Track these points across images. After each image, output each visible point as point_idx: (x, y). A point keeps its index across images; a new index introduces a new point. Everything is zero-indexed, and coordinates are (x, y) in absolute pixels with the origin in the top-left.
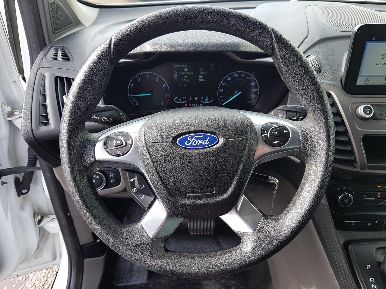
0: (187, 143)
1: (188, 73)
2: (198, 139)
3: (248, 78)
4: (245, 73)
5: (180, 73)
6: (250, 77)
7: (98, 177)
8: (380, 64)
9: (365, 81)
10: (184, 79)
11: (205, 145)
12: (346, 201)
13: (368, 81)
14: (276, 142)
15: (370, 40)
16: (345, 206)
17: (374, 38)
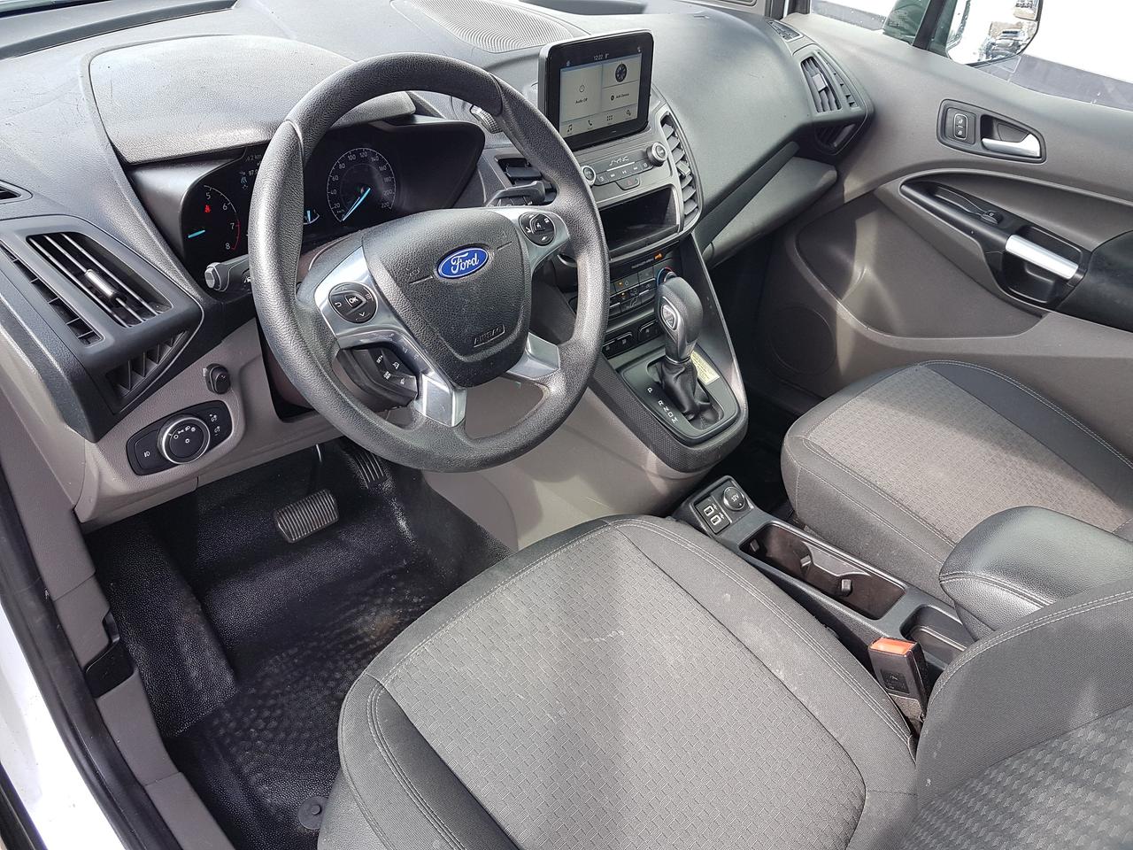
0: (454, 270)
2: (464, 259)
7: (193, 429)
8: (581, 101)
11: (476, 266)
13: (571, 130)
14: (544, 238)
15: (564, 66)
17: (568, 63)
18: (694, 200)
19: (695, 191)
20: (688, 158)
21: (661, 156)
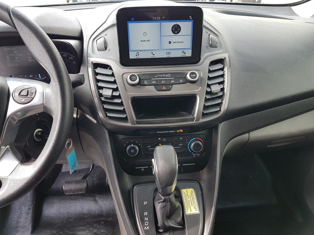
1: (18, 55)
3: (70, 58)
4: (66, 54)
5: (11, 55)
6: (71, 57)
8: (144, 41)
9: (136, 55)
10: (15, 60)
12: (132, 151)
13: (138, 55)
14: (24, 100)
15: (130, 20)
16: (131, 155)
17: (133, 19)
18: (220, 107)
19: (221, 101)
20: (226, 83)
21: (192, 78)
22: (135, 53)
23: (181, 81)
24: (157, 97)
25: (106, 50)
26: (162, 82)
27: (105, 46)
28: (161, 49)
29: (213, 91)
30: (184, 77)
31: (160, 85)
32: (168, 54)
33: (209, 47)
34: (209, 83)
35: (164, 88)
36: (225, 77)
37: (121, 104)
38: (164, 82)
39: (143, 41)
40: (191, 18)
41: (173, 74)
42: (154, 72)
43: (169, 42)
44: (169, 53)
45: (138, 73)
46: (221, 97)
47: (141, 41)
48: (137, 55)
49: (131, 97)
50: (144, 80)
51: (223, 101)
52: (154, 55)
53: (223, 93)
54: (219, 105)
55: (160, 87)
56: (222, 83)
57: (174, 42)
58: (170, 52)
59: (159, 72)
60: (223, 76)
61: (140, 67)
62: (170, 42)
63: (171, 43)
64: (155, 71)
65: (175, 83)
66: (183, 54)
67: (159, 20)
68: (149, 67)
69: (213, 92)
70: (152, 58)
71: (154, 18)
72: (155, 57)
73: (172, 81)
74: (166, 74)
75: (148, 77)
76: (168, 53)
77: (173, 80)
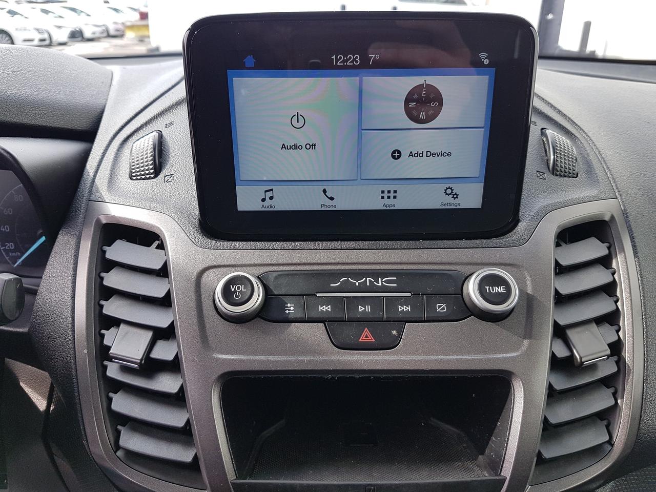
8: (295, 147)
9: (263, 200)
13: (271, 198)
17: (250, 61)
18: (608, 427)
19: (612, 402)
20: (626, 320)
21: (492, 300)
22: (260, 191)
23: (441, 308)
24: (337, 377)
25: (156, 176)
26: (361, 309)
27: (154, 163)
28: (359, 178)
29: (581, 358)
30: (452, 290)
31: (350, 321)
32: (389, 197)
33: (548, 176)
34: (562, 322)
35: (366, 336)
36: (618, 294)
37: (178, 399)
38: (368, 309)
39: (291, 147)
40: (486, 62)
41: (406, 278)
42: (330, 267)
43: (394, 152)
44: (392, 195)
45: (263, 270)
46: (613, 382)
47: (283, 146)
48: (267, 198)
49: (221, 372)
50: (285, 299)
51: (619, 401)
52: (332, 199)
53: (617, 363)
54: (606, 417)
55: (348, 332)
56: (612, 318)
57: (411, 154)
58: (395, 192)
59: (347, 267)
60: (609, 289)
61: (274, 243)
62: (397, 154)
63: (399, 157)
64: (333, 261)
65: (416, 315)
66: (449, 199)
67: (354, 67)
68: (311, 244)
69: (582, 363)
70: (324, 209)
71: (334, 57)
72: (334, 206)
73: (400, 308)
74: (376, 274)
75: (301, 286)
76: (386, 195)
77: (406, 300)
